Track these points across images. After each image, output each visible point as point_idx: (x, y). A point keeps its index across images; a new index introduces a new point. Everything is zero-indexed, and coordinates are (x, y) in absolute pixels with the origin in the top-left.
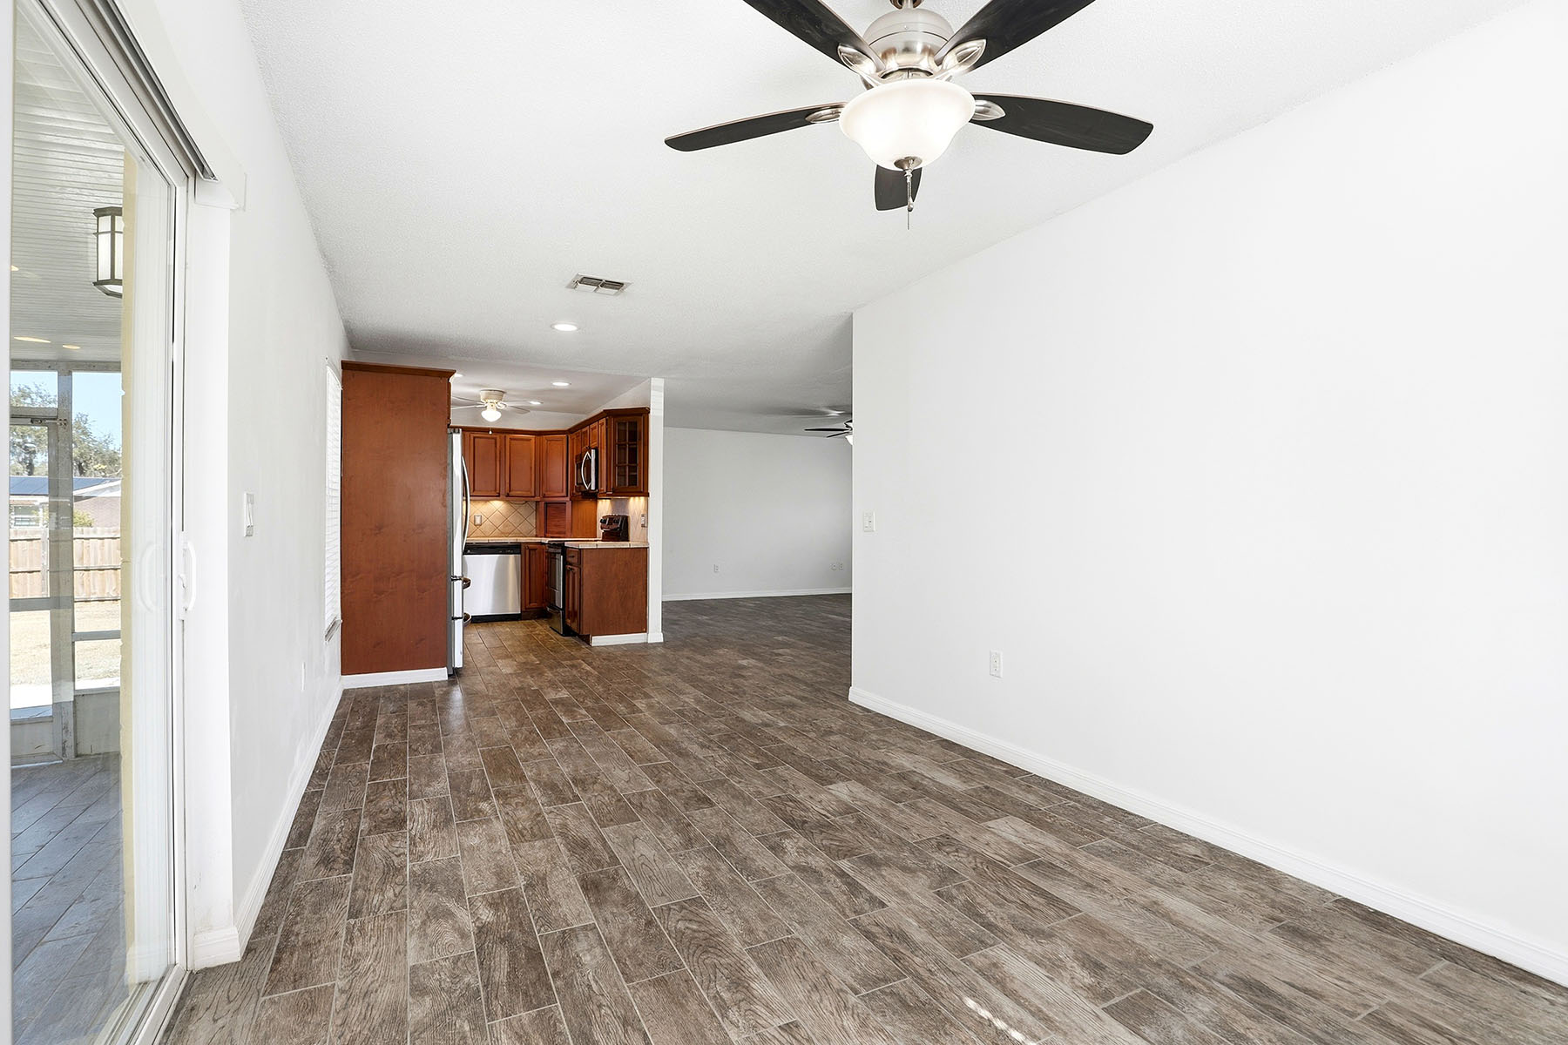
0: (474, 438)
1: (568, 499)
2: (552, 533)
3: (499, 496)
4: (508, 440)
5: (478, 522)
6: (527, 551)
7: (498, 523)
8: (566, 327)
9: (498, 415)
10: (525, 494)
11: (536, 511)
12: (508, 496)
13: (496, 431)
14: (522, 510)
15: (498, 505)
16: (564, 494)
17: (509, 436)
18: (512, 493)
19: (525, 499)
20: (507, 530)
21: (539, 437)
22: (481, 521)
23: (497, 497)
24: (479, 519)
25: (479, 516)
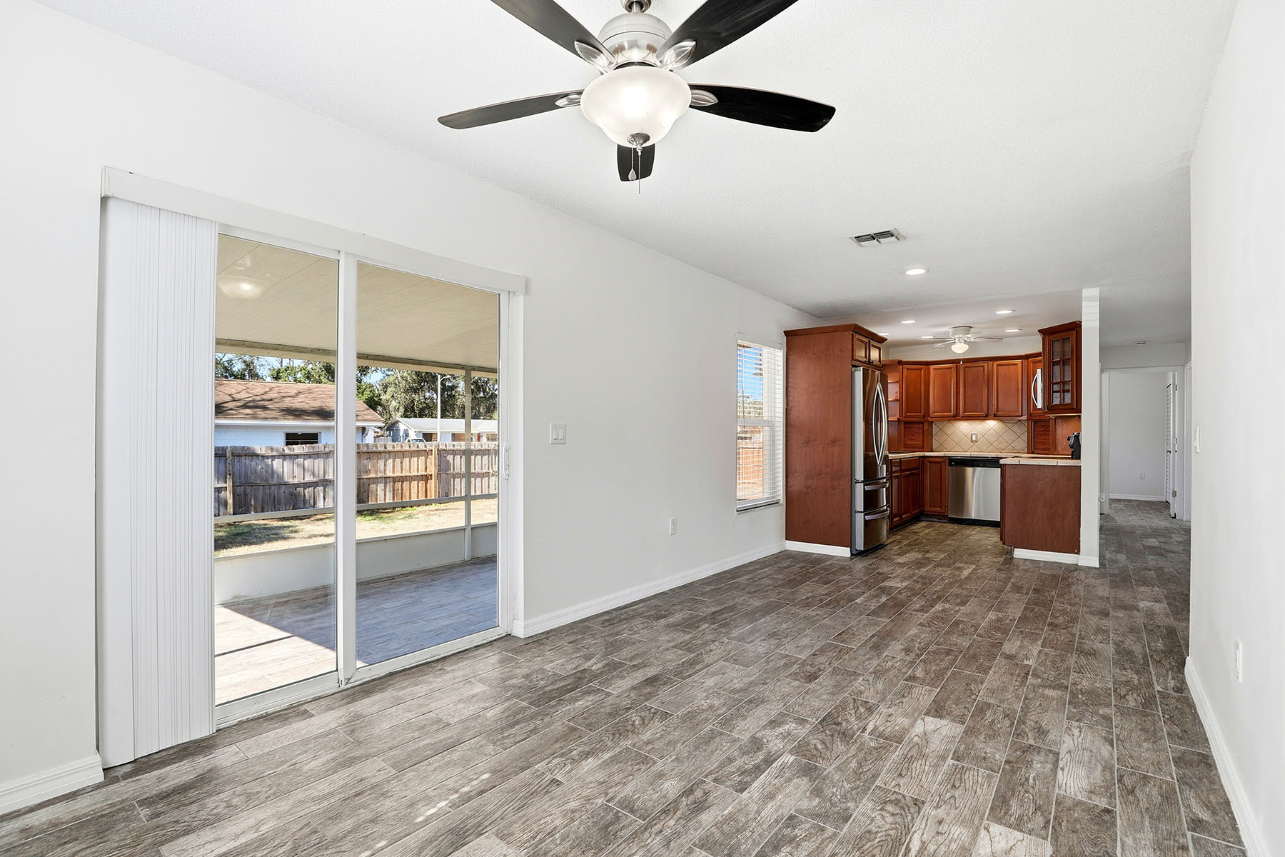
0: (965, 368)
2: (1037, 449)
3: (988, 417)
5: (974, 438)
7: (992, 440)
8: (915, 272)
9: (966, 347)
10: (1011, 414)
13: (965, 361)
14: (1015, 428)
15: (992, 424)
19: (1014, 419)
20: (1002, 446)
21: (1026, 361)
22: (977, 438)
23: (986, 417)
24: (975, 436)
25: (975, 434)
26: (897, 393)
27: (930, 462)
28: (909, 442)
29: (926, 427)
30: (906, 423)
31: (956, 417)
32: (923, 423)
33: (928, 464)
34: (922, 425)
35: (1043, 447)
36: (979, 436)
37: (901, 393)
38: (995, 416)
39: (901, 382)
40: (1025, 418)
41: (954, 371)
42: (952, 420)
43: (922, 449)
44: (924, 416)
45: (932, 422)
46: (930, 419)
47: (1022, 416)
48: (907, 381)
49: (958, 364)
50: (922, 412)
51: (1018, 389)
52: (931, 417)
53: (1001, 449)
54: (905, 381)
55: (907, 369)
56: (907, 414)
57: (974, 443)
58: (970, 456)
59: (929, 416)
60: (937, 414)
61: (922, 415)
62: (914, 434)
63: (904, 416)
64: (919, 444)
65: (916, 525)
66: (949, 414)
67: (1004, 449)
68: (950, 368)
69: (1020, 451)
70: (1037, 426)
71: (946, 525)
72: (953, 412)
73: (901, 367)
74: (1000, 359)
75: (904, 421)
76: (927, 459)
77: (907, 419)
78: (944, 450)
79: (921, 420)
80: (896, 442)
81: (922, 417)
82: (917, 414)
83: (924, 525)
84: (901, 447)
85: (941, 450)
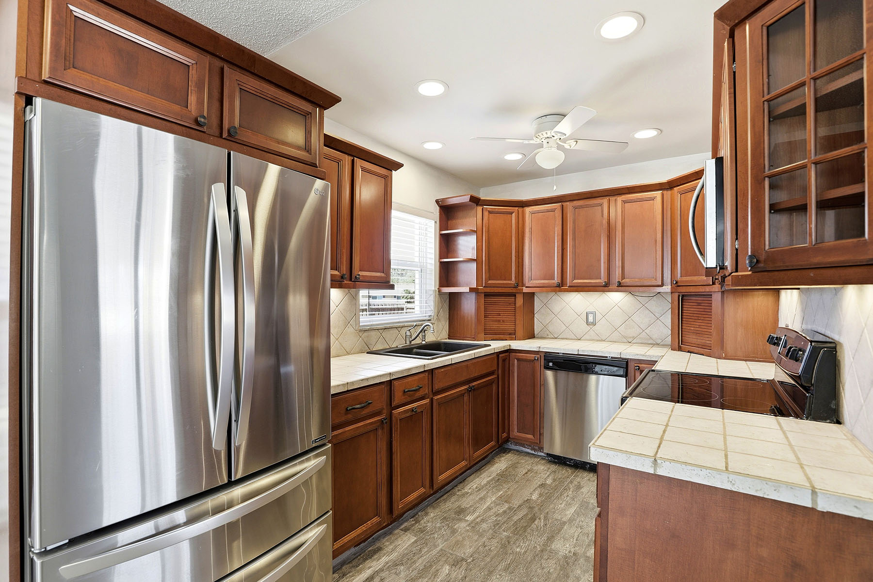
0: (574, 209)
2: (690, 345)
3: (606, 285)
4: (620, 203)
5: (591, 319)
6: (637, 374)
7: (618, 322)
10: (645, 282)
11: (671, 306)
14: (653, 305)
15: (616, 298)
18: (626, 281)
19: (651, 289)
21: (667, 193)
22: (595, 318)
23: (605, 287)
24: (592, 317)
25: (591, 313)
26: (473, 248)
27: (518, 360)
28: (495, 326)
29: (520, 302)
30: (488, 295)
31: (561, 287)
32: (515, 295)
33: (516, 362)
34: (512, 299)
35: (699, 341)
36: (599, 316)
37: (479, 249)
38: (620, 285)
39: (480, 233)
40: (667, 288)
41: (558, 214)
42: (558, 291)
43: (511, 336)
44: (516, 287)
45: (532, 294)
46: (528, 290)
47: (662, 285)
48: (488, 231)
49: (564, 204)
50: (513, 278)
51: (656, 241)
52: (527, 287)
53: (630, 337)
54: (485, 231)
55: (490, 212)
56: (490, 282)
57: (591, 326)
58: (577, 353)
59: (523, 285)
60: (535, 282)
61: (512, 283)
62: (500, 312)
63: (484, 285)
64: (509, 327)
65: (484, 472)
66: (553, 281)
67: (634, 338)
68: (553, 210)
69: (659, 341)
70: (687, 304)
71: (536, 472)
72: (556, 279)
73: (479, 209)
74: (627, 192)
75: (485, 292)
76: (513, 354)
77: (488, 290)
78: (549, 336)
79: (511, 291)
80: (474, 325)
81: (513, 286)
82: (505, 282)
83: (498, 472)
84: (479, 333)
85: (546, 336)
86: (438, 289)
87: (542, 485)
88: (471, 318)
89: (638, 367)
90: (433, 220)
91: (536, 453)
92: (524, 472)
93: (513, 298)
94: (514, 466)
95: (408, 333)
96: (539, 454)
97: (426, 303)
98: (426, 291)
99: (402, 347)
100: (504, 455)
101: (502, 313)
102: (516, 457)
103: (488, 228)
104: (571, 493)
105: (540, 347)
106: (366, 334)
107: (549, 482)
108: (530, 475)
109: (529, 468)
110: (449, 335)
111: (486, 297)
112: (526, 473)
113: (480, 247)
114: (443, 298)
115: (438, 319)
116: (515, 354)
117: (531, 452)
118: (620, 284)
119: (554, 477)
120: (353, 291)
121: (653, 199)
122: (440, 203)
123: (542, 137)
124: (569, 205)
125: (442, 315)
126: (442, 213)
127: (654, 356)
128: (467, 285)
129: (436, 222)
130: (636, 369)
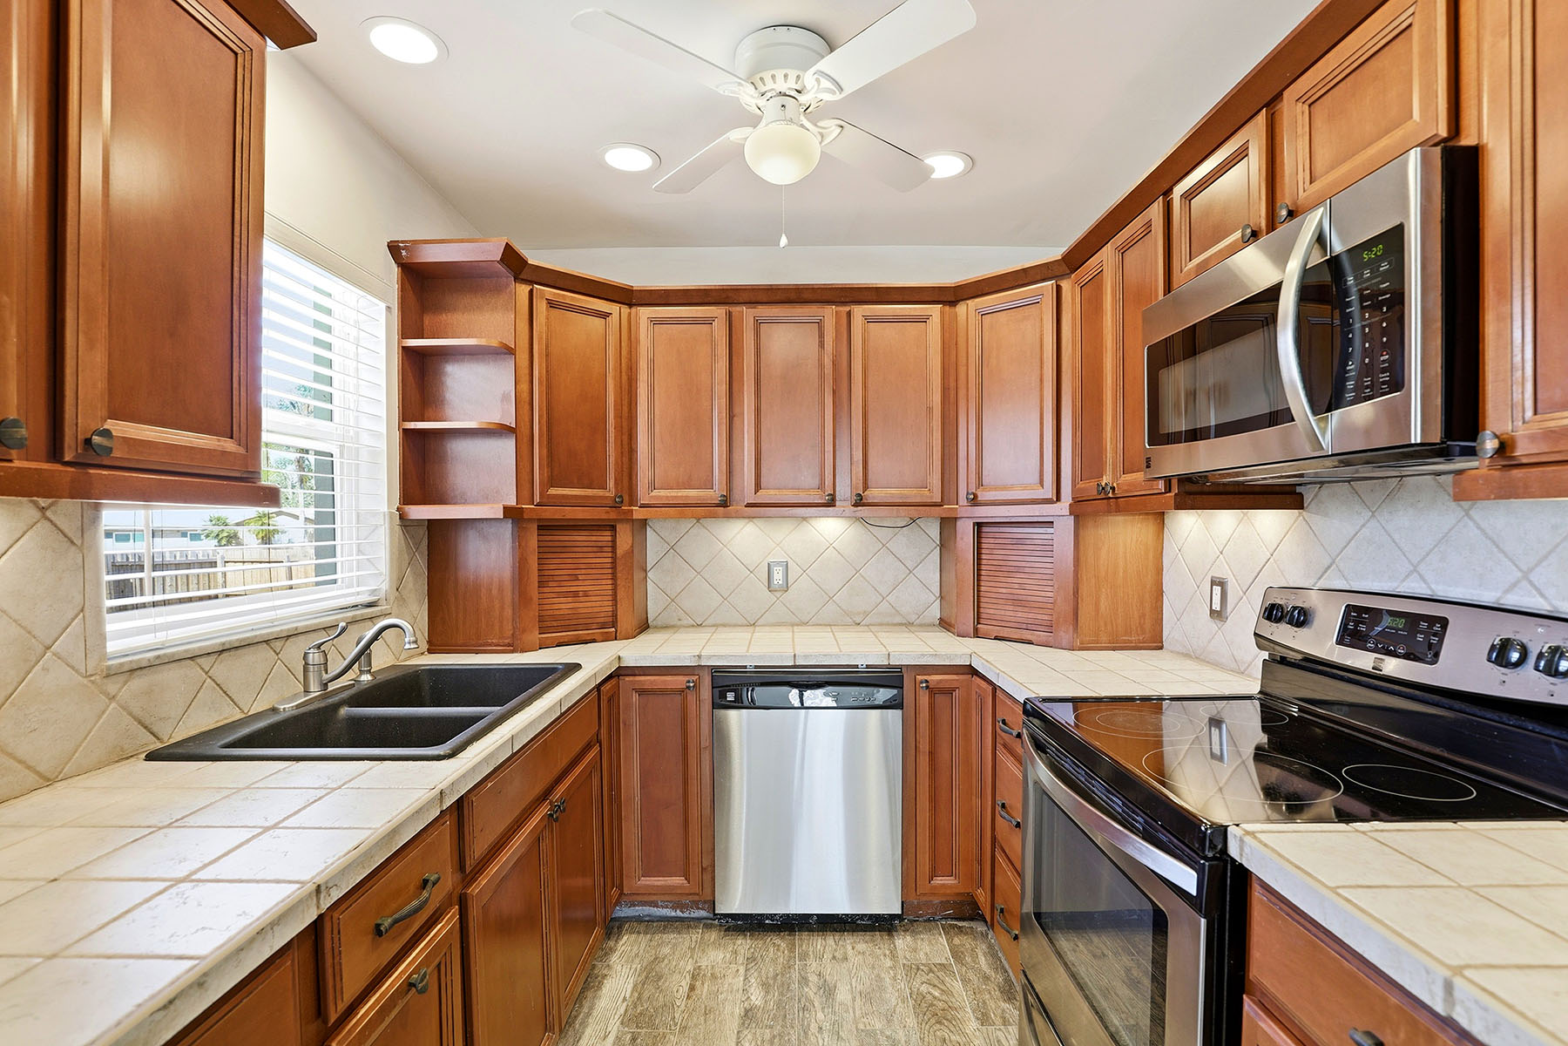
0: (758, 323)
1: (1063, 507)
3: (831, 503)
4: (857, 321)
5: (778, 577)
6: (924, 699)
10: (913, 495)
11: (942, 546)
12: (859, 502)
15: (831, 529)
16: (1048, 492)
17: (859, 311)
18: (874, 494)
19: (914, 509)
22: (786, 574)
24: (781, 573)
25: (778, 563)
26: (505, 398)
27: (642, 692)
28: (564, 606)
29: (624, 539)
30: (545, 527)
31: (726, 506)
32: (613, 528)
33: (635, 697)
34: (606, 537)
36: (794, 571)
37: (523, 403)
39: (523, 356)
41: (719, 329)
42: (715, 516)
43: (609, 629)
44: (616, 504)
45: (644, 523)
46: (638, 513)
48: (548, 356)
49: (735, 309)
50: (611, 484)
51: (930, 410)
52: (643, 506)
53: (859, 614)
54: (540, 354)
55: (552, 304)
56: (552, 491)
57: (778, 594)
58: (791, 664)
59: (633, 501)
60: (663, 493)
61: (607, 494)
62: (578, 572)
63: (537, 499)
64: (598, 605)
65: (584, 1024)
66: (709, 492)
67: (866, 614)
68: (708, 321)
69: (912, 618)
70: (992, 541)
71: (714, 976)
72: (716, 487)
73: (523, 290)
74: (875, 298)
75: (539, 520)
76: (627, 679)
77: (550, 513)
78: (684, 622)
79: (604, 516)
80: (508, 612)
81: (610, 503)
82: (589, 492)
83: (622, 1011)
84: (524, 631)
85: (675, 622)
86: (398, 509)
87: (748, 1015)
88: (501, 590)
89: (927, 681)
90: (381, 299)
91: (685, 915)
92: (685, 984)
93: (609, 533)
94: (651, 976)
95: (315, 657)
96: (693, 915)
97: (359, 552)
98: (358, 516)
99: (298, 707)
100: (611, 943)
101: (583, 571)
102: (644, 940)
103: (547, 347)
104: (820, 1016)
105: (699, 657)
106: (138, 683)
107: (756, 997)
108: (704, 989)
109: (690, 967)
110: (429, 642)
111: (542, 532)
112: (692, 988)
113: (526, 395)
114: (412, 537)
115: (401, 600)
116: (631, 678)
117: (673, 914)
118: (861, 499)
119: (760, 976)
120: (67, 510)
121: (923, 320)
122: (404, 253)
123: (770, 85)
124: (747, 314)
125: (411, 585)
126: (408, 286)
127: (956, 655)
128: (485, 499)
129: (388, 308)
130: (922, 687)
